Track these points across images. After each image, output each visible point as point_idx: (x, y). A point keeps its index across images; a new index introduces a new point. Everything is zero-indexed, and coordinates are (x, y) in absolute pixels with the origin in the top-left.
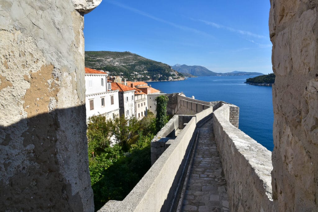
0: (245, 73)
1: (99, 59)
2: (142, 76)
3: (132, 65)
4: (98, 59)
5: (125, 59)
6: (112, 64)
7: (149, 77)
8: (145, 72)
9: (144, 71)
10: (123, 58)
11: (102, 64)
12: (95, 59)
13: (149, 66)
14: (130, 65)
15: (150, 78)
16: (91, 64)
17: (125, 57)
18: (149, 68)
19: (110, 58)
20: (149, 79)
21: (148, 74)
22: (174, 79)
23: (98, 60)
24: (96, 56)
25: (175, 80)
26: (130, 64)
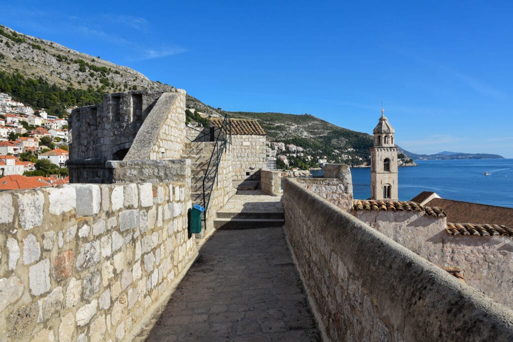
0: (470, 154)
1: (279, 124)
2: (348, 157)
3: (325, 137)
4: (276, 125)
5: (311, 126)
6: (300, 135)
7: (361, 159)
8: (349, 150)
9: (347, 149)
10: (307, 126)
11: (286, 134)
12: (272, 125)
13: (353, 139)
14: (321, 137)
15: (364, 161)
16: (270, 133)
17: (310, 124)
18: (355, 144)
19: (294, 124)
20: (361, 162)
21: (356, 153)
22: (405, 163)
23: (278, 126)
24: (272, 120)
25: (407, 165)
26: (322, 135)
